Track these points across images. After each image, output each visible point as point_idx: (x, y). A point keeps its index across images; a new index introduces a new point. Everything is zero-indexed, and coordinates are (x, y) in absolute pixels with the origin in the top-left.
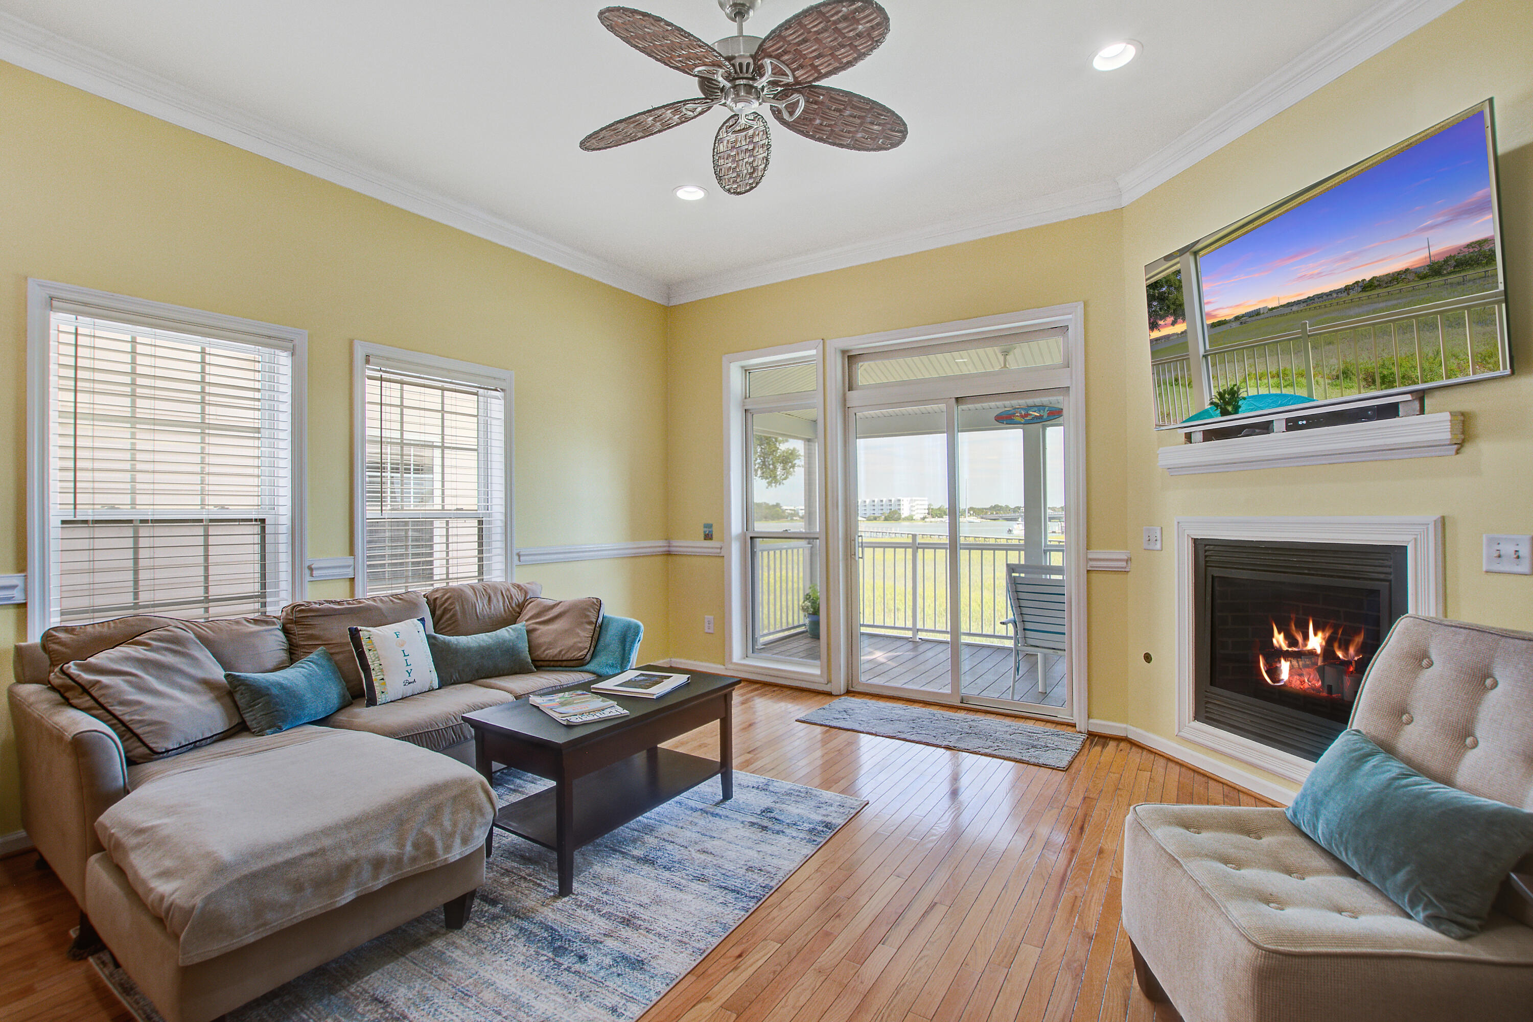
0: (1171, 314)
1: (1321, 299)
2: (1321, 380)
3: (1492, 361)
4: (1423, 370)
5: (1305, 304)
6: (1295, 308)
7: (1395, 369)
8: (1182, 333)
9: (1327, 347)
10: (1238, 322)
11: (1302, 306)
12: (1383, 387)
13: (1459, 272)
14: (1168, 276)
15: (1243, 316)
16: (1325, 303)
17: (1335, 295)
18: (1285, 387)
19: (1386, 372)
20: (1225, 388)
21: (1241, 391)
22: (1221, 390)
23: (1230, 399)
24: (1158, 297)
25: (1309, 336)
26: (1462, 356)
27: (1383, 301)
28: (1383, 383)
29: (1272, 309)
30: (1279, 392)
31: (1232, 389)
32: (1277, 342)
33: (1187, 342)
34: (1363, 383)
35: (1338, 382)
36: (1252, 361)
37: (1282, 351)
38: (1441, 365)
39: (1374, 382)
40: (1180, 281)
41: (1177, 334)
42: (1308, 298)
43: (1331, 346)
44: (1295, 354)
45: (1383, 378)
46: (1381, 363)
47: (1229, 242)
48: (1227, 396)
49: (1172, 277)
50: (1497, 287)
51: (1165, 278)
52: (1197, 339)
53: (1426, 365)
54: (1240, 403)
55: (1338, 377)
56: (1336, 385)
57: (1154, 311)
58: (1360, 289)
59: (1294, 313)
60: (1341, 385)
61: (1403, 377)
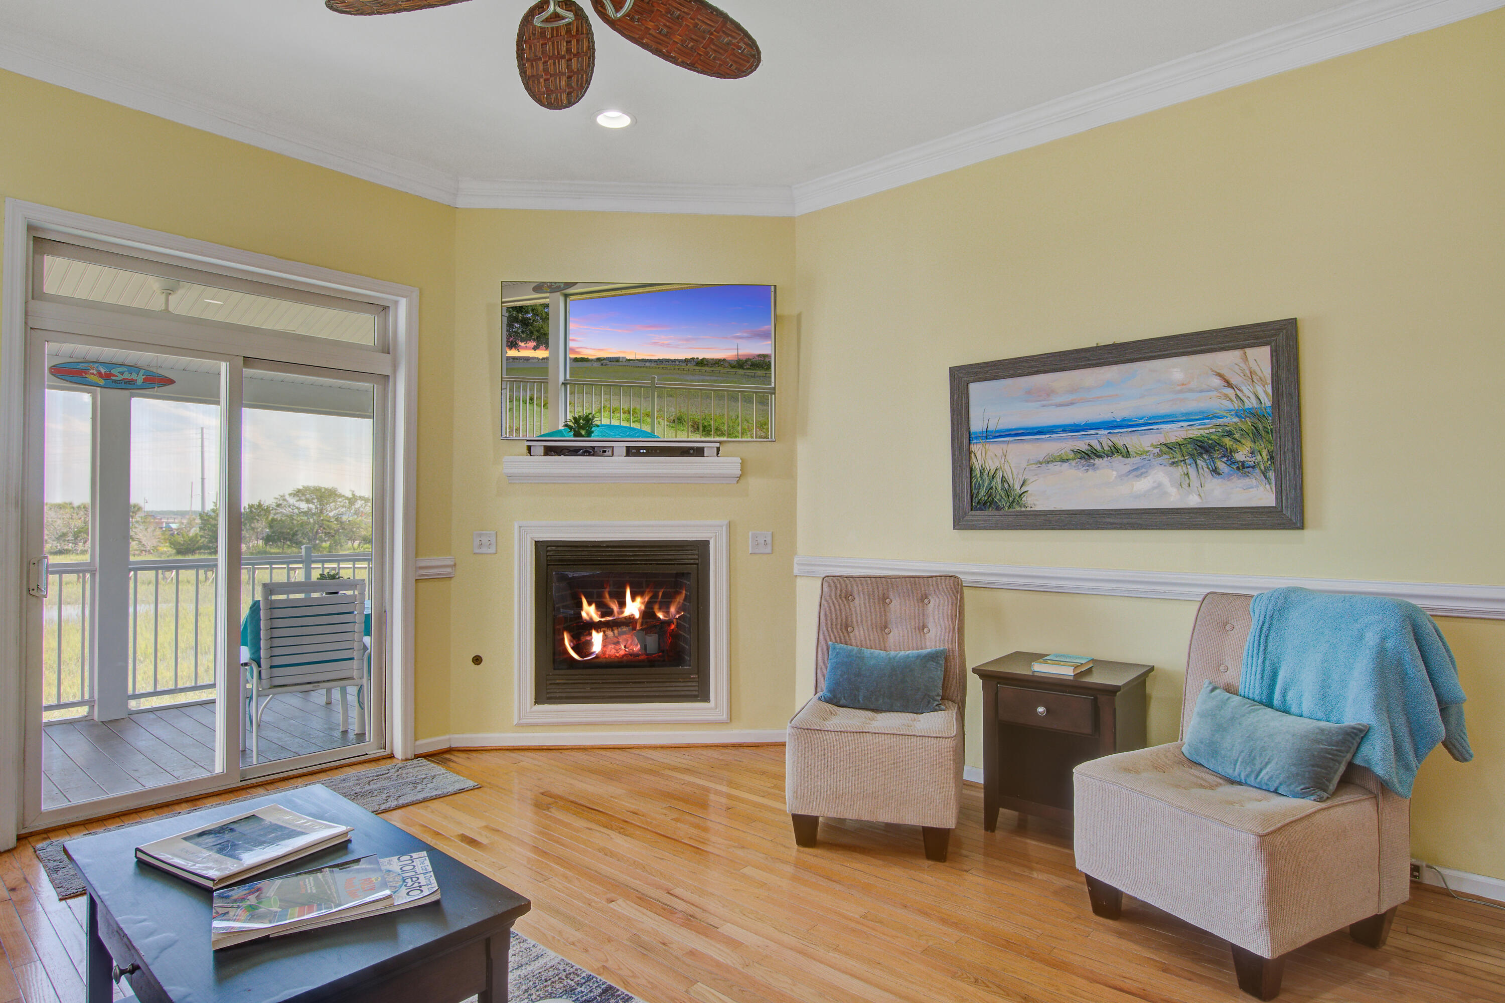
0: (534, 340)
1: (667, 363)
2: (662, 422)
3: (765, 427)
4: (728, 426)
5: (656, 363)
6: (648, 364)
7: (712, 423)
8: (543, 359)
9: (669, 398)
10: (600, 363)
11: (653, 364)
12: (704, 433)
13: (753, 370)
14: (536, 305)
15: (604, 359)
16: (670, 366)
17: (677, 363)
18: (634, 422)
19: (706, 424)
20: (581, 414)
21: (596, 419)
22: (577, 416)
23: (583, 424)
24: (521, 321)
25: (656, 387)
26: (750, 422)
27: (708, 376)
28: (704, 431)
29: (630, 360)
30: (628, 425)
31: (587, 416)
32: (631, 386)
33: (547, 368)
34: (691, 429)
35: (674, 425)
36: (608, 396)
37: (634, 394)
38: (739, 425)
39: (698, 429)
40: (547, 314)
41: (538, 359)
42: (659, 359)
43: (671, 398)
44: (644, 398)
45: (704, 427)
46: (704, 416)
47: (599, 297)
48: (581, 421)
49: (540, 308)
50: (771, 385)
51: (531, 306)
52: (558, 367)
53: (731, 424)
54: (593, 429)
55: (674, 421)
56: (673, 427)
57: (514, 332)
58: (694, 364)
59: (647, 367)
60: (676, 427)
61: (717, 429)
